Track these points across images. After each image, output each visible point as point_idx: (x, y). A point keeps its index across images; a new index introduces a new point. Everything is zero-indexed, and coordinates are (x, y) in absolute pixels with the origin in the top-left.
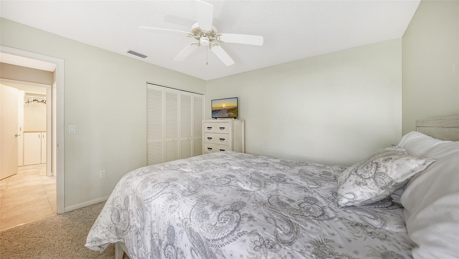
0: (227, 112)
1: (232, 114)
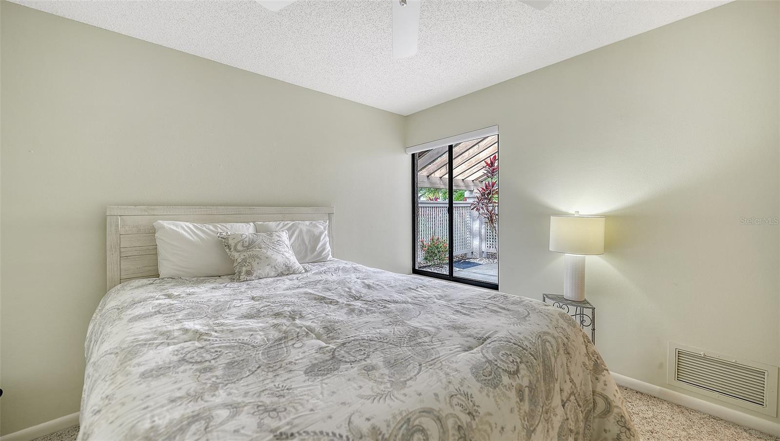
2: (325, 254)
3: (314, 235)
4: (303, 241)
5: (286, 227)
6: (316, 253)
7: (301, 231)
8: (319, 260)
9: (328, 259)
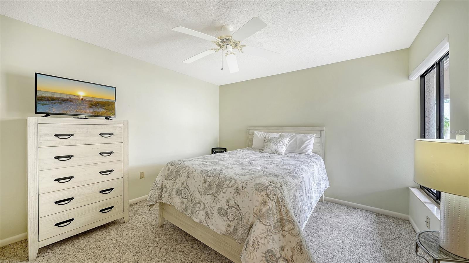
0: (91, 107)
1: (104, 111)
2: (305, 151)
3: (303, 141)
4: (296, 143)
5: (291, 136)
6: (301, 149)
7: (297, 138)
8: (303, 153)
9: (307, 153)
